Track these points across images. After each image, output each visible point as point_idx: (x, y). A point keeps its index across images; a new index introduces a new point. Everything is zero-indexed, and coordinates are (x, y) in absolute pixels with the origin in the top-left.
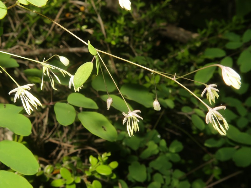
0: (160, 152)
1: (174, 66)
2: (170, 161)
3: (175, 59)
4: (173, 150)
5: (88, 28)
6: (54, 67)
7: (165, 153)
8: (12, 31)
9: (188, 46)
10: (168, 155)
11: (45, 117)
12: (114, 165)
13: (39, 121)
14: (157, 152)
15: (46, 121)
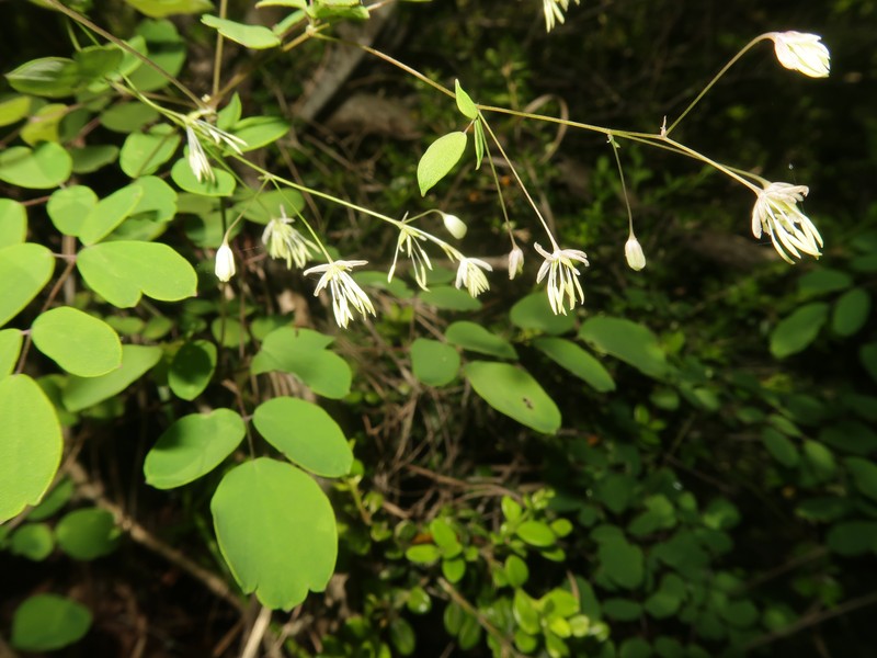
0: (679, 524)
1: (721, 322)
2: (705, 548)
3: (722, 305)
4: (713, 521)
5: (519, 227)
6: (424, 236)
7: (690, 527)
8: (349, 225)
9: (757, 273)
10: (699, 532)
11: (406, 415)
12: (564, 527)
13: (394, 423)
14: (670, 523)
15: (408, 423)
